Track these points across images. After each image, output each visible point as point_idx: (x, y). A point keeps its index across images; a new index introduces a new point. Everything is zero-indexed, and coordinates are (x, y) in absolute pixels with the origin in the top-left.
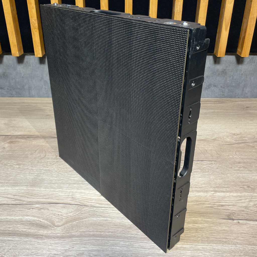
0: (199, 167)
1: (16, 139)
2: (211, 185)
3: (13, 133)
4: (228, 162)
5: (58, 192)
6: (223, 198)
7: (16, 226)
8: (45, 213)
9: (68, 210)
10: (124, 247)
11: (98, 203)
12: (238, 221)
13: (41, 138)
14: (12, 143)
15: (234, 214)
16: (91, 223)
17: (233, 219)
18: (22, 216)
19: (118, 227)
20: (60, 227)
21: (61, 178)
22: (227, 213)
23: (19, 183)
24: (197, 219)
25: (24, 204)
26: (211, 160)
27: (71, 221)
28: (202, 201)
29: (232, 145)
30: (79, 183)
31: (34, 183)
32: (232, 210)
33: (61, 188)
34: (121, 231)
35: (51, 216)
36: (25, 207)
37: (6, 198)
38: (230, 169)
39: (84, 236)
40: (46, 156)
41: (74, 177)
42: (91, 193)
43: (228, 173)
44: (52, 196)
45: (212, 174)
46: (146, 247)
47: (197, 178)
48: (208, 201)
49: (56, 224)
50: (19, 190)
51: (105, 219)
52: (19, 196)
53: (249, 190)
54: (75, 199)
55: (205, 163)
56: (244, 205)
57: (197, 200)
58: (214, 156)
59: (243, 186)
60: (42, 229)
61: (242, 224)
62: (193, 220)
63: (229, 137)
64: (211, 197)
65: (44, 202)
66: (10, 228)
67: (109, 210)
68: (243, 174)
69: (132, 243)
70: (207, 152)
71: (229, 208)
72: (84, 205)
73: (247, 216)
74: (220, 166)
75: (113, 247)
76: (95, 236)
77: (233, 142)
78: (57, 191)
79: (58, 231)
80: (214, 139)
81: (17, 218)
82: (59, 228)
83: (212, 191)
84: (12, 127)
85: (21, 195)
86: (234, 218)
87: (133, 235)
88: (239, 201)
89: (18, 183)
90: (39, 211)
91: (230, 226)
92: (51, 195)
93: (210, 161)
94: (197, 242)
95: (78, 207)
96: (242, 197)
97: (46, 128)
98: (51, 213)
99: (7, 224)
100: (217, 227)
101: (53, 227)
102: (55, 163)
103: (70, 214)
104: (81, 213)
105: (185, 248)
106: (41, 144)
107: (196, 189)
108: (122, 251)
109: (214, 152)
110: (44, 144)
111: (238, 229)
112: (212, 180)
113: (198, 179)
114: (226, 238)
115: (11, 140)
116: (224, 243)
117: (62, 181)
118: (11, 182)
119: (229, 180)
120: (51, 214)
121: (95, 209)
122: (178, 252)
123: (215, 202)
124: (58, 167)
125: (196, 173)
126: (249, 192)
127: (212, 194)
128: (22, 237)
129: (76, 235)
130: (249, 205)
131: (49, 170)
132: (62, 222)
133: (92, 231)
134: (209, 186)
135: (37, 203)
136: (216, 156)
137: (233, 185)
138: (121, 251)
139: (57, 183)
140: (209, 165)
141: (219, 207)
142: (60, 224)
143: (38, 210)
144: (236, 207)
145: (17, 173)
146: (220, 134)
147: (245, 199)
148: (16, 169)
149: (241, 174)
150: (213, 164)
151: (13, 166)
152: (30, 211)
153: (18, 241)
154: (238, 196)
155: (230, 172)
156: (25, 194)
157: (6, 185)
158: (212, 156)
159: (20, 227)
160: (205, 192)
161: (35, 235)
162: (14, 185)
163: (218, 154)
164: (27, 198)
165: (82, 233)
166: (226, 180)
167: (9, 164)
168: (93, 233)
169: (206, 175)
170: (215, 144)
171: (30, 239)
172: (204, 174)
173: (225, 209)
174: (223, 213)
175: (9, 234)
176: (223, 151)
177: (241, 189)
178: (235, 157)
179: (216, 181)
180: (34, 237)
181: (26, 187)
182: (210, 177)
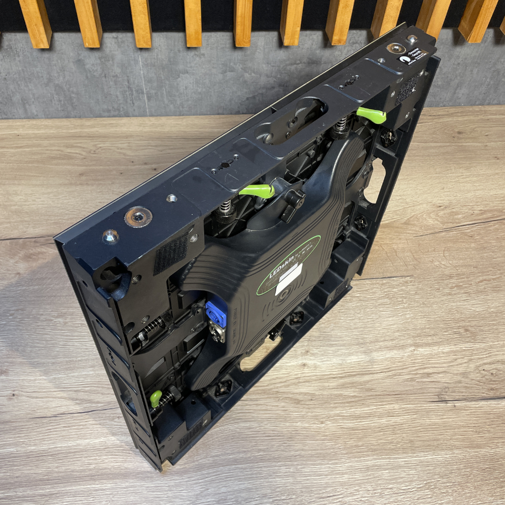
0: (386, 292)
1: (34, 247)
2: (409, 332)
3: (25, 232)
4: (432, 277)
6: (429, 358)
7: (99, 459)
10: (288, 477)
12: (453, 404)
14: (30, 259)
16: (226, 436)
17: (446, 401)
18: (105, 437)
19: (271, 438)
22: (437, 389)
23: (76, 361)
24: (393, 407)
25: (100, 408)
26: (405, 274)
28: (397, 368)
29: (437, 235)
32: (443, 382)
34: (277, 446)
36: (104, 416)
37: (63, 400)
38: (437, 293)
39: (220, 464)
43: (433, 303)
45: (409, 308)
46: (321, 471)
47: (385, 320)
48: (407, 368)
50: (82, 379)
51: (248, 424)
52: (86, 392)
53: (468, 337)
55: (395, 281)
56: (461, 369)
57: (389, 368)
58: (410, 265)
59: (459, 328)
61: (460, 409)
62: (387, 409)
63: (431, 215)
64: (410, 360)
66: (90, 464)
67: (250, 405)
68: (457, 301)
69: (299, 467)
70: (397, 255)
71: (439, 380)
73: (466, 393)
74: (420, 286)
75: (270, 480)
76: (238, 461)
77: (438, 227)
80: (407, 220)
81: (97, 441)
83: (411, 345)
84: (16, 213)
85: (89, 388)
86: (447, 398)
87: (297, 451)
88: (454, 362)
89: (73, 361)
91: (442, 416)
93: (404, 277)
94: (396, 452)
96: (457, 354)
99: (82, 456)
100: (424, 420)
105: (380, 466)
107: (386, 343)
108: (286, 485)
109: (408, 254)
111: (453, 419)
112: (410, 320)
113: (387, 321)
114: (438, 440)
115: (26, 251)
116: (436, 448)
118: (59, 360)
119: (437, 317)
122: (370, 475)
123: (417, 368)
125: (383, 308)
126: (468, 342)
127: (411, 351)
128: (118, 480)
129: (206, 463)
130: (469, 370)
133: (230, 452)
134: (405, 334)
136: (412, 264)
137: (443, 328)
138: (284, 484)
140: (402, 286)
141: (425, 378)
144: (449, 374)
145: (66, 337)
146: (416, 208)
147: (463, 358)
148: (60, 328)
149: (454, 303)
150: (409, 284)
151: (52, 320)
152: (116, 424)
153: (113, 488)
154: (452, 351)
155: (436, 300)
156: (94, 387)
157: (52, 368)
158: (406, 265)
159: (107, 461)
160: (400, 349)
161: (138, 473)
162: (68, 366)
163: (416, 260)
164: (102, 394)
165: (216, 458)
166: (431, 318)
167: (42, 315)
168: (234, 456)
169: (399, 311)
170: (409, 233)
171: (132, 483)
172: (396, 307)
173: (433, 382)
174: (430, 389)
175: (92, 476)
176: (422, 251)
177: (456, 336)
178: (443, 263)
179: (416, 322)
180: (138, 478)
181: (93, 370)
182: (406, 314)
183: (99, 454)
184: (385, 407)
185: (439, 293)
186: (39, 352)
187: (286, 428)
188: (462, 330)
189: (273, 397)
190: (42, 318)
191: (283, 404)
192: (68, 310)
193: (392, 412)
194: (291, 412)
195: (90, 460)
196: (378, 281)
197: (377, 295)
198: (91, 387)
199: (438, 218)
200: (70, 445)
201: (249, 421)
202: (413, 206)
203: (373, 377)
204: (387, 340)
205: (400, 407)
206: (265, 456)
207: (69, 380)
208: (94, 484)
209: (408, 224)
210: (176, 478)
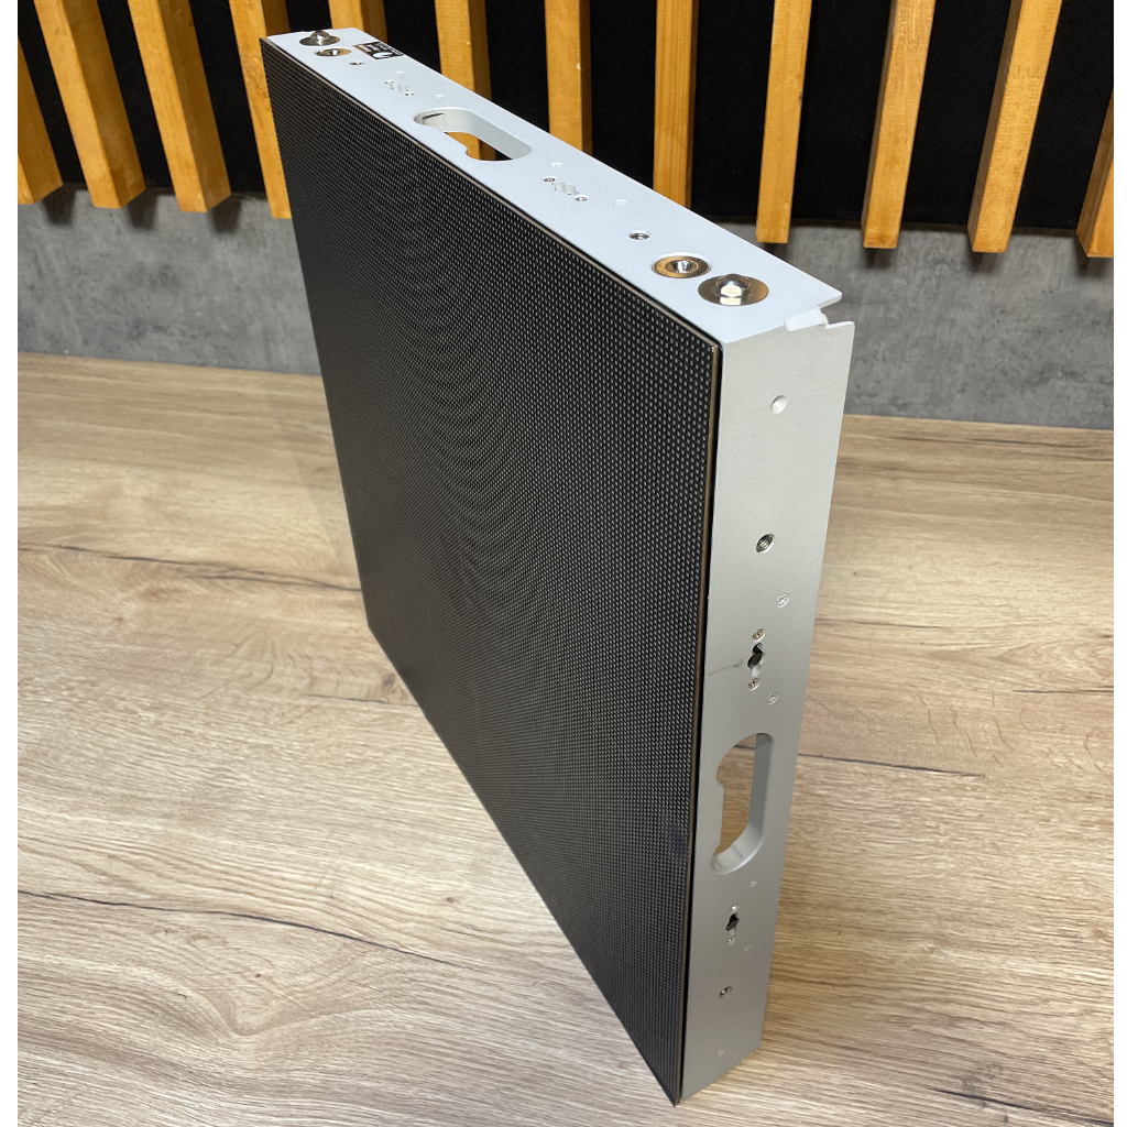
0: (900, 799)
1: (173, 578)
2: (930, 904)
3: (169, 551)
4: (1038, 788)
5: (279, 860)
6: (970, 980)
7: (86, 1008)
8: (210, 959)
9: (300, 959)
11: (426, 935)
12: (1002, 1113)
13: (269, 585)
14: (154, 599)
15: (995, 1071)
16: (378, 1033)
17: (984, 1100)
18: (121, 964)
19: (479, 1067)
20: (252, 1034)
21: (308, 796)
22: (966, 1063)
23: (141, 799)
24: (826, 1077)
25: (140, 903)
26: (964, 768)
27: (303, 1013)
28: (867, 983)
29: (1082, 696)
30: (375, 826)
31: (200, 808)
32: (992, 1048)
33: (296, 842)
34: (489, 1091)
35: (230, 976)
36: (140, 920)
37: (78, 867)
38: (1038, 829)
39: (334, 1093)
40: (274, 676)
41: (357, 796)
42: (410, 881)
43: (1021, 850)
44: (253, 880)
45: (949, 847)
47: (876, 861)
48: (897, 989)
49: (239, 1021)
50: (136, 836)
51: (437, 1020)
52: (130, 863)
54: (342, 905)
55: (932, 780)
56: (1054, 1029)
57: (846, 978)
58: (983, 750)
59: (1078, 925)
60: (182, 1035)
62: (807, 1077)
63: (1077, 652)
64: (912, 970)
65: (216, 906)
66: (65, 1013)
67: (461, 978)
68: (1090, 859)
70: (954, 723)
71: (981, 1040)
72: (369, 940)
73: (1051, 1093)
74: (997, 803)
76: (379, 1098)
77: (1087, 679)
78: (278, 856)
79: (242, 1055)
80: (1006, 653)
81: (102, 968)
82: (247, 1043)
83: (927, 937)
84: (171, 517)
85: (137, 857)
86: (989, 1092)
88: (1036, 1004)
89: (136, 797)
90: (187, 947)
92: (253, 871)
93: (957, 775)
95: (345, 945)
96: (1053, 987)
97: (302, 534)
98: (230, 962)
99: (57, 990)
101: (226, 1034)
102: (300, 717)
103: (301, 979)
104: (350, 978)
106: (263, 616)
107: (859, 917)
109: (987, 726)
110: (275, 616)
112: (942, 876)
113: (880, 865)
115: (154, 583)
117: (309, 811)
118: (111, 789)
119: (1020, 886)
120: (230, 967)
121: (408, 965)
123: (925, 995)
124: (307, 737)
126: (1094, 965)
127: (923, 951)
128: (102, 1063)
129: (305, 1083)
130: (1077, 1035)
131: (268, 746)
132: (265, 1014)
133: (371, 1074)
134: (920, 906)
135: (189, 908)
136: (990, 750)
137: (1031, 915)
139: (287, 818)
140: (948, 795)
141: (938, 1025)
142: (254, 1021)
143: (188, 942)
144: (1014, 1034)
145: (144, 750)
146: (1039, 629)
147: (1066, 1001)
148: (143, 730)
149: (1082, 860)
150: (968, 794)
151: (136, 713)
152: (156, 942)
153: (83, 1077)
154: (1040, 977)
155: (1032, 844)
156: (150, 856)
157: (90, 802)
158: (974, 750)
159: (100, 1015)
160: (892, 938)
161: (151, 1061)
162: (120, 805)
163: (1004, 741)
164: (159, 875)
165: (331, 1078)
166: (1004, 883)
167: (123, 699)
168: (376, 1084)
169: (919, 849)
170: (1003, 681)
171: (128, 1077)
172: (913, 839)
173: (963, 1041)
174: (946, 1058)
175: (55, 1038)
176: (1028, 725)
177: (1062, 941)
178: (1078, 762)
179: (958, 886)
180: (144, 1070)
181: (164, 824)
182: (935, 860)
183: (91, 997)
184: (802, 1072)
185: (1043, 830)
186: (82, 766)
187: (525, 1055)
188: (1085, 932)
189: (524, 974)
190: (121, 705)
191: (540, 995)
192: (175, 699)
193: (818, 1088)
194: (552, 1019)
195: (68, 1003)
196: (887, 771)
197: (872, 801)
198: (145, 855)
199: (1093, 660)
200: (45, 961)
201: (444, 1014)
202: (1034, 626)
203: (796, 989)
204: (864, 911)
205: (845, 1082)
206: (449, 1105)
207: (110, 832)
208: (51, 1057)
209: (1008, 661)
210: (226, 1096)
